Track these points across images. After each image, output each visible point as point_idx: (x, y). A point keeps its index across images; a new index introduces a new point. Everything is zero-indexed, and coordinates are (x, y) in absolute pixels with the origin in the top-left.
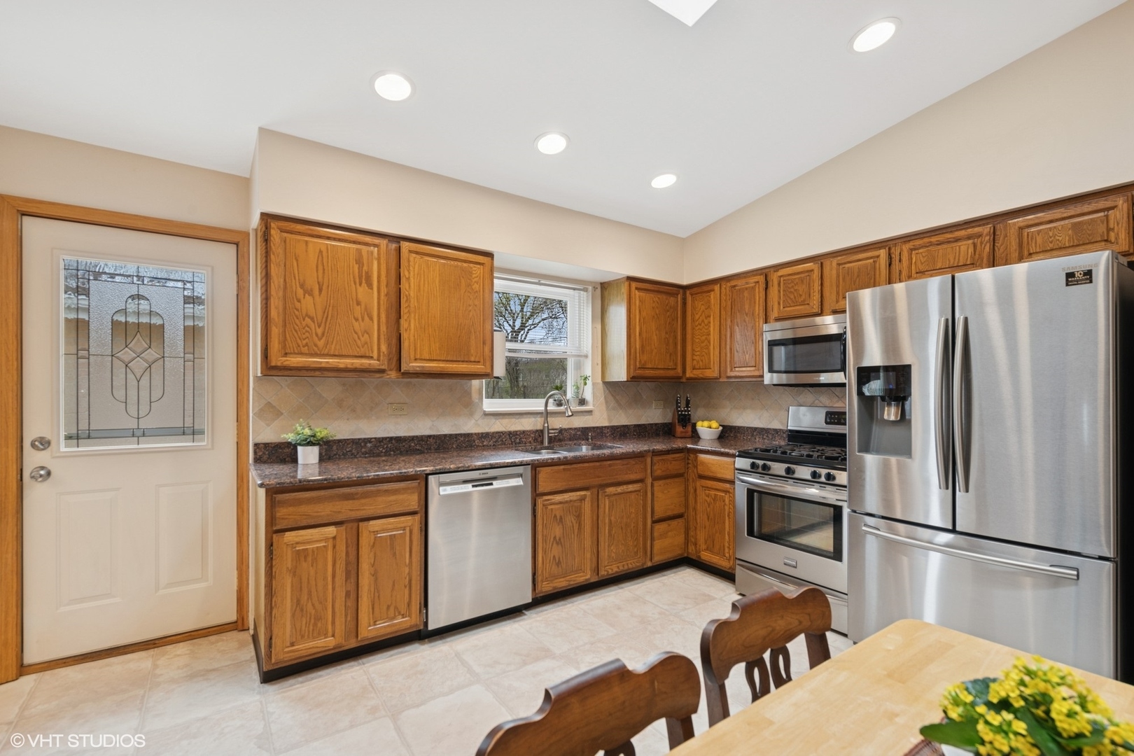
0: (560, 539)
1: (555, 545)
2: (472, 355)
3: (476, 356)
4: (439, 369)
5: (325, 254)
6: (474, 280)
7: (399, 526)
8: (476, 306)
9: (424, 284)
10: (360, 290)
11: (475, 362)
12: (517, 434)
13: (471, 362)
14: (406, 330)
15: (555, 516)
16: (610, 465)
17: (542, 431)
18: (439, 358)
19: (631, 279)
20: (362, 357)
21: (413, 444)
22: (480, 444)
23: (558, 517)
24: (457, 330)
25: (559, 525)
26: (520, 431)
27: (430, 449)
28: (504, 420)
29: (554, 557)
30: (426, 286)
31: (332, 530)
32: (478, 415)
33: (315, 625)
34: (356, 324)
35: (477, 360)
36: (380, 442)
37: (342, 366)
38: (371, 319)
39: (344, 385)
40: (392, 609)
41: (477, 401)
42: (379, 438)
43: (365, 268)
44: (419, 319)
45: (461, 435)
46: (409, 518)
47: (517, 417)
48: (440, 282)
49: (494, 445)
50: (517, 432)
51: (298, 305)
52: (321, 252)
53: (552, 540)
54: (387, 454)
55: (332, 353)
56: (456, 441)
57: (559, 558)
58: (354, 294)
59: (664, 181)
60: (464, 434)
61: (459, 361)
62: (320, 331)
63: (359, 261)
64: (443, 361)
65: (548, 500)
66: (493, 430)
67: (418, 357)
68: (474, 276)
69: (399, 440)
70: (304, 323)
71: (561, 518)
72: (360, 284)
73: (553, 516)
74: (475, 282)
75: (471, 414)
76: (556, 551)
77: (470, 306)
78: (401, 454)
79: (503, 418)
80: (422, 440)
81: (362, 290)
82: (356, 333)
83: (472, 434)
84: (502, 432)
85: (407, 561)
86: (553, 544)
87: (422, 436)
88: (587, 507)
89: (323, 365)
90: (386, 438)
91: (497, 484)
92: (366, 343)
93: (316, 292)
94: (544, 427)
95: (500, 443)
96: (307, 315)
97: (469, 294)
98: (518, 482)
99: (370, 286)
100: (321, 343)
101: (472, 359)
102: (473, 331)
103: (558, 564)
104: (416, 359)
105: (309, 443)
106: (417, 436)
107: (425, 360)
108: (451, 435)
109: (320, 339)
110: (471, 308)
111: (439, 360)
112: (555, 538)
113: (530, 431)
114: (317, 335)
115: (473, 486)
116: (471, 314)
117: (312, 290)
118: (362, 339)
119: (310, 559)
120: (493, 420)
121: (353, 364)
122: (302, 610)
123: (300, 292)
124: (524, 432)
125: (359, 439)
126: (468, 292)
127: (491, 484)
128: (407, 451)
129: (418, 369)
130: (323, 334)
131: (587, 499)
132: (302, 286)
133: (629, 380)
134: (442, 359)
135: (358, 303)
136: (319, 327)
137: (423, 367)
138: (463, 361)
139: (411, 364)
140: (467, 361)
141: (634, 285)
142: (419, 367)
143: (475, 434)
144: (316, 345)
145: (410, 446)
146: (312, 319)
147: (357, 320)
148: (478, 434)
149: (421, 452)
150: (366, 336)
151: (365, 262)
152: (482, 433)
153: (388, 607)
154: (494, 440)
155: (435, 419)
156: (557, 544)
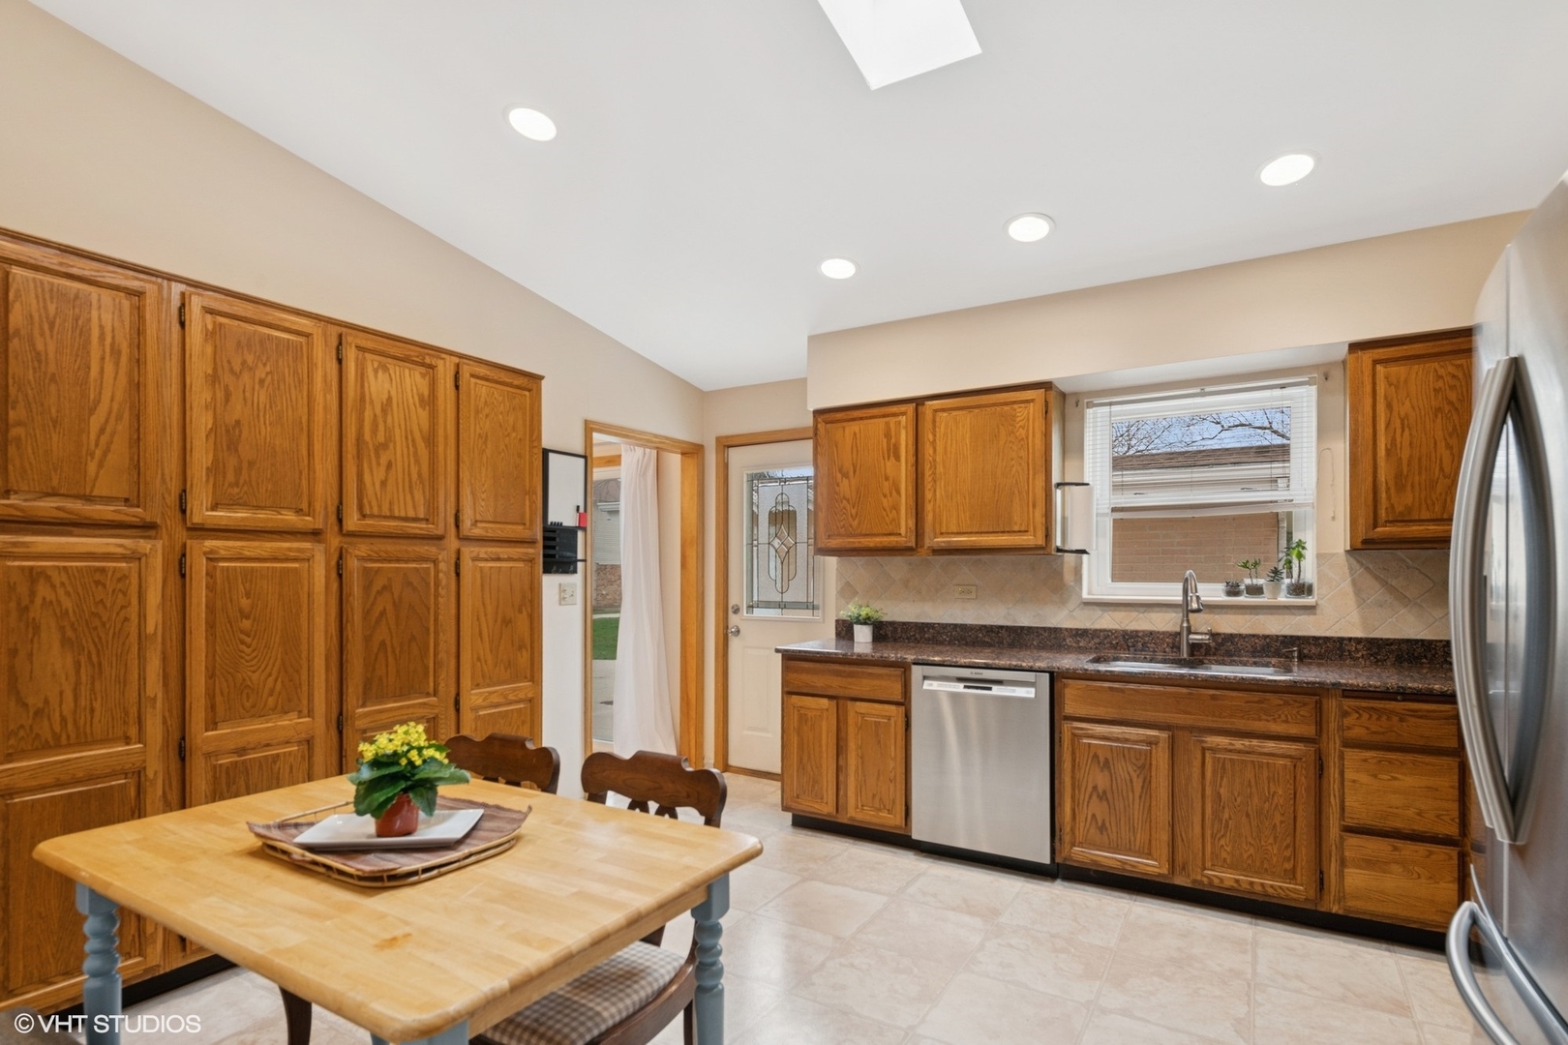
0: (1105, 792)
1: (1094, 797)
2: (1016, 523)
3: (1021, 525)
4: (969, 544)
5: (858, 436)
6: (1018, 426)
7: (884, 713)
8: (1021, 458)
9: (951, 444)
10: (888, 464)
11: (1020, 532)
12: (1139, 637)
13: (1014, 532)
14: (930, 501)
15: (1096, 756)
16: (1213, 697)
17: (1178, 634)
18: (969, 530)
19: (1356, 347)
20: (890, 534)
21: (980, 635)
22: (1074, 645)
23: (1102, 759)
24: (994, 492)
25: (1102, 771)
26: (1143, 631)
27: (1002, 643)
28: (1117, 613)
29: (1094, 816)
30: (954, 446)
31: (825, 702)
32: (1072, 604)
33: (813, 786)
34: (885, 501)
35: (1023, 529)
36: (944, 628)
37: (872, 545)
38: (899, 493)
39: (910, 564)
40: (877, 799)
41: (1072, 584)
42: (943, 624)
43: (893, 440)
44: (945, 487)
45: (1044, 629)
46: (893, 707)
47: (1142, 609)
48: (971, 438)
49: (1096, 648)
50: (1137, 631)
51: (837, 489)
52: (855, 434)
53: (1090, 789)
54: (950, 643)
55: (864, 532)
56: (1038, 636)
57: (1104, 821)
58: (883, 469)
59: (1288, 170)
60: (1050, 629)
61: (998, 532)
62: (854, 512)
63: (888, 435)
64: (977, 533)
65: (1082, 729)
66: (1097, 626)
67: (944, 530)
68: (1018, 419)
69: (964, 627)
70: (842, 506)
71: (1107, 761)
72: (889, 459)
73: (1091, 754)
74: (1020, 427)
75: (1063, 602)
76: (1097, 808)
77: (1012, 459)
78: (967, 644)
79: (1116, 611)
80: (992, 631)
81: (890, 464)
82: (885, 510)
83: (1061, 629)
84: (1110, 631)
85: (893, 755)
86: (1090, 797)
87: (992, 626)
88: (1161, 757)
89: (856, 545)
90: (950, 625)
91: (997, 691)
92: (894, 520)
93: (851, 473)
94: (1181, 627)
95: (1107, 645)
96: (844, 498)
97: (1011, 445)
98: (1028, 693)
99: (898, 458)
100: (855, 523)
101: (1016, 528)
102: (1016, 492)
103: (1102, 828)
104: (942, 534)
105: (865, 621)
106: (985, 626)
107: (952, 533)
108: (1030, 628)
109: (854, 520)
110: (1013, 462)
111: (971, 533)
112: (1095, 788)
113: (1163, 633)
114: (852, 516)
115: (965, 687)
116: (1014, 469)
117: (848, 473)
118: (890, 516)
119: (809, 723)
120: (1098, 612)
121: (881, 542)
122: (804, 769)
123: (839, 476)
124: (1151, 633)
125: (923, 624)
126: (1011, 442)
127: (990, 689)
128: (974, 643)
129: (943, 544)
130: (857, 514)
131: (1161, 745)
132: (840, 471)
133: (1359, 546)
134: (974, 530)
135: (887, 479)
136: (854, 507)
137: (949, 542)
138: (1003, 532)
139: (936, 540)
140: (1008, 532)
141: (1367, 357)
142: (944, 542)
143: (1066, 629)
144: (851, 526)
145: (977, 637)
146: (848, 501)
147: (885, 496)
148: (1071, 629)
149: (990, 645)
150: (894, 512)
151: (893, 434)
152: (1077, 630)
153: (874, 796)
154: (1097, 640)
155: (1010, 606)
156: (1100, 798)
